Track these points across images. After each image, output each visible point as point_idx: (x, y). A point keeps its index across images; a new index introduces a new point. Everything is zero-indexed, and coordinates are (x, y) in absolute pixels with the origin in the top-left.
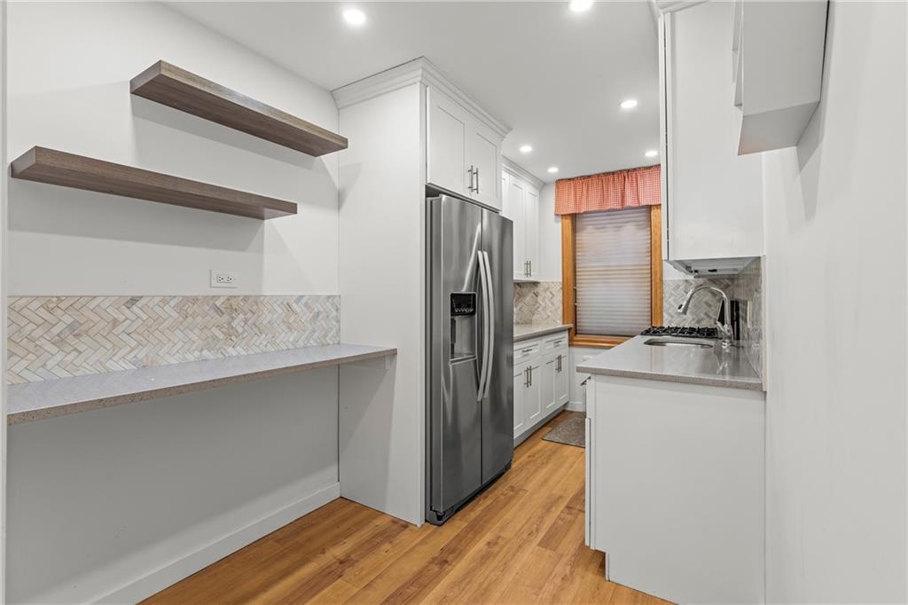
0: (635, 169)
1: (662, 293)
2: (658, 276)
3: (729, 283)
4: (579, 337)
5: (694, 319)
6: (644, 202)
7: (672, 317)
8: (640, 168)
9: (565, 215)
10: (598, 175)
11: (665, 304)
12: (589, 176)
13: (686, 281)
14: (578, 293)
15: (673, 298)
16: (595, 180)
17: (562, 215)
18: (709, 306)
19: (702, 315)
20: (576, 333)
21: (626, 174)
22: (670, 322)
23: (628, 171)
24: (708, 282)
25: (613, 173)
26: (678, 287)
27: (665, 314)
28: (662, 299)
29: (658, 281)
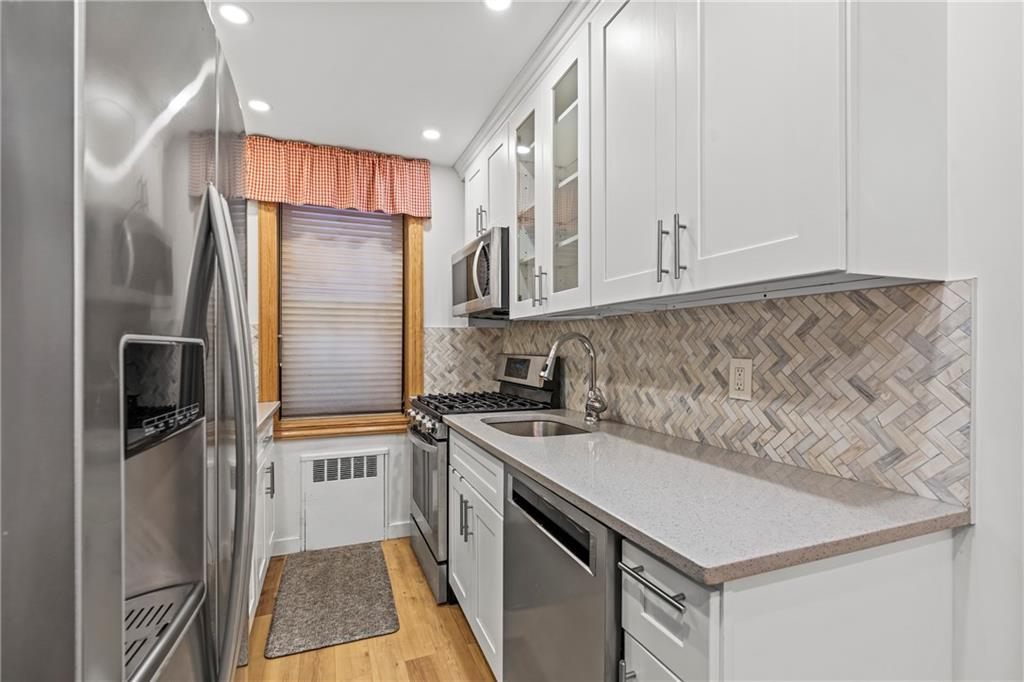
0: (389, 156)
1: (422, 346)
2: (418, 322)
3: (500, 334)
4: (286, 423)
5: (461, 381)
6: (401, 209)
7: (435, 379)
8: (397, 157)
9: (266, 203)
10: (332, 148)
11: (426, 361)
12: (315, 146)
13: (453, 330)
14: (285, 346)
15: (435, 354)
16: (326, 155)
17: (260, 202)
18: (478, 363)
19: (471, 376)
20: (280, 417)
21: (376, 160)
22: (433, 387)
23: (379, 155)
24: (478, 333)
25: (356, 152)
26: (442, 338)
27: (426, 377)
28: (422, 355)
29: (418, 329)
